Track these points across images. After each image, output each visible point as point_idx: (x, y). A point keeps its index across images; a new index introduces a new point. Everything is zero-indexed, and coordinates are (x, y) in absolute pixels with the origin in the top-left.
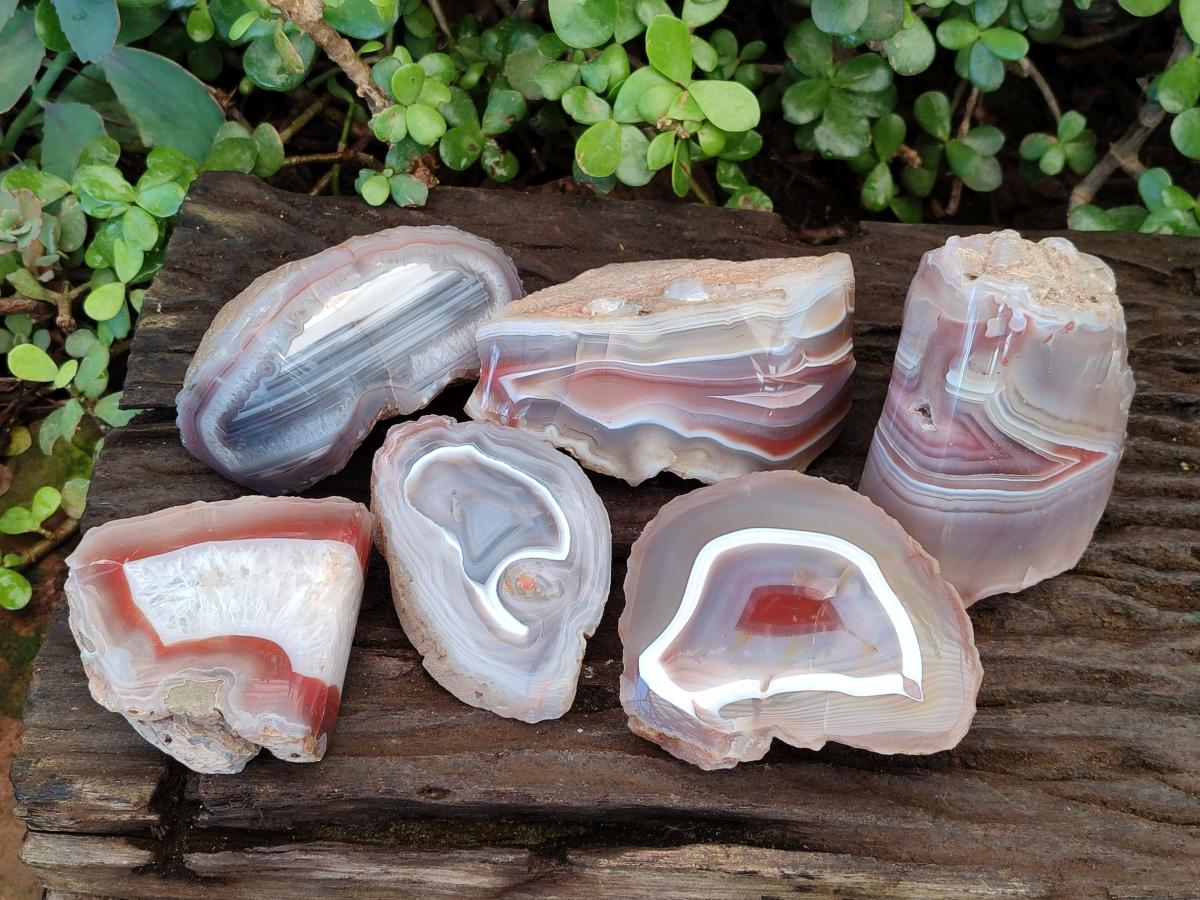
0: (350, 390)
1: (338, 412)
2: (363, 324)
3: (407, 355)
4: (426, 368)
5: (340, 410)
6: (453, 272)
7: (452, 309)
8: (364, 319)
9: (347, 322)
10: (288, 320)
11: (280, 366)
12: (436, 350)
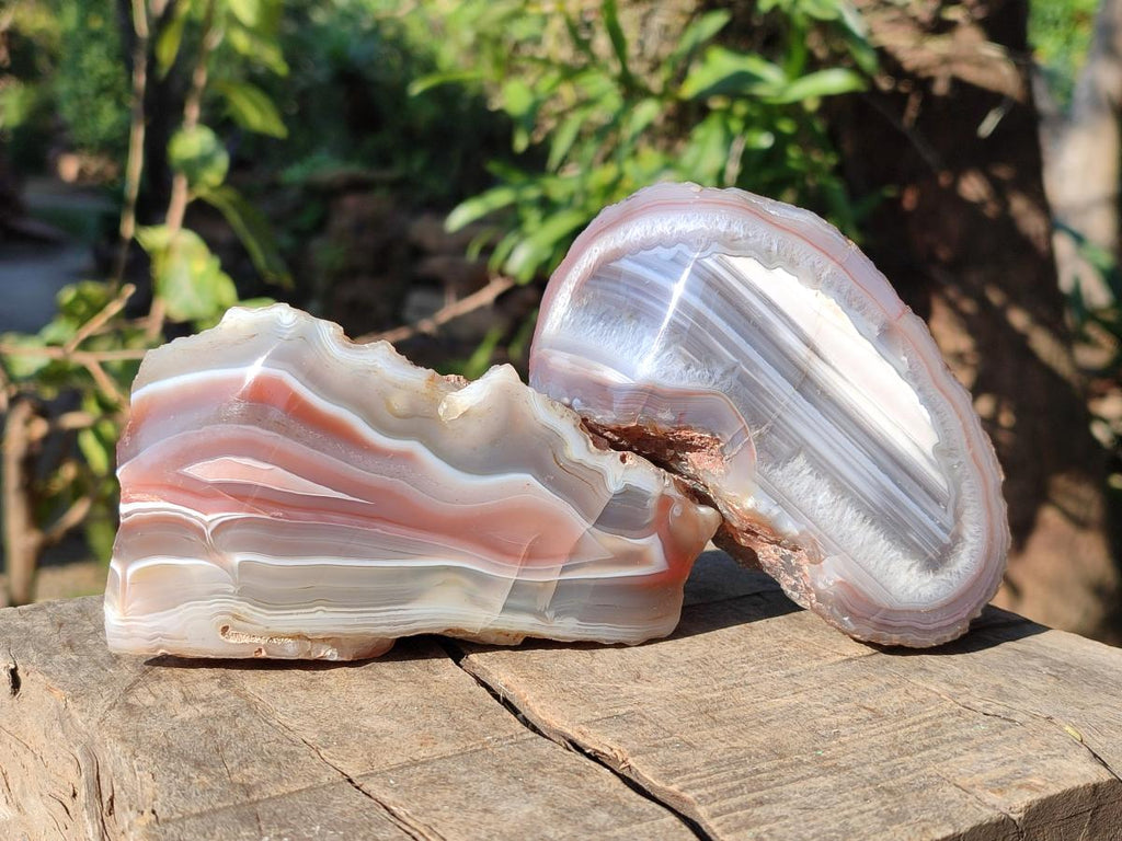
0: (718, 372)
2: (816, 360)
3: (800, 447)
4: (795, 487)
5: (687, 368)
6: (946, 487)
8: (822, 359)
11: (710, 256)
12: (826, 493)
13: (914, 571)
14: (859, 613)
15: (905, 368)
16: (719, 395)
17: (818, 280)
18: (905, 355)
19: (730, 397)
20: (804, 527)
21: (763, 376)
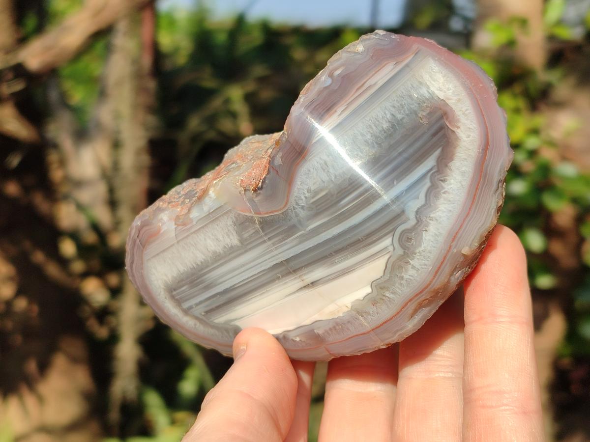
0: (302, 214)
1: (313, 188)
2: (302, 284)
3: (244, 246)
5: (309, 191)
7: (208, 287)
8: (301, 289)
9: (321, 289)
10: (391, 296)
11: (393, 244)
12: (213, 248)
13: (165, 278)
14: (142, 233)
15: (291, 336)
16: (285, 206)
17: (358, 313)
18: (300, 340)
19: (283, 213)
20: (194, 223)
21: (294, 243)
